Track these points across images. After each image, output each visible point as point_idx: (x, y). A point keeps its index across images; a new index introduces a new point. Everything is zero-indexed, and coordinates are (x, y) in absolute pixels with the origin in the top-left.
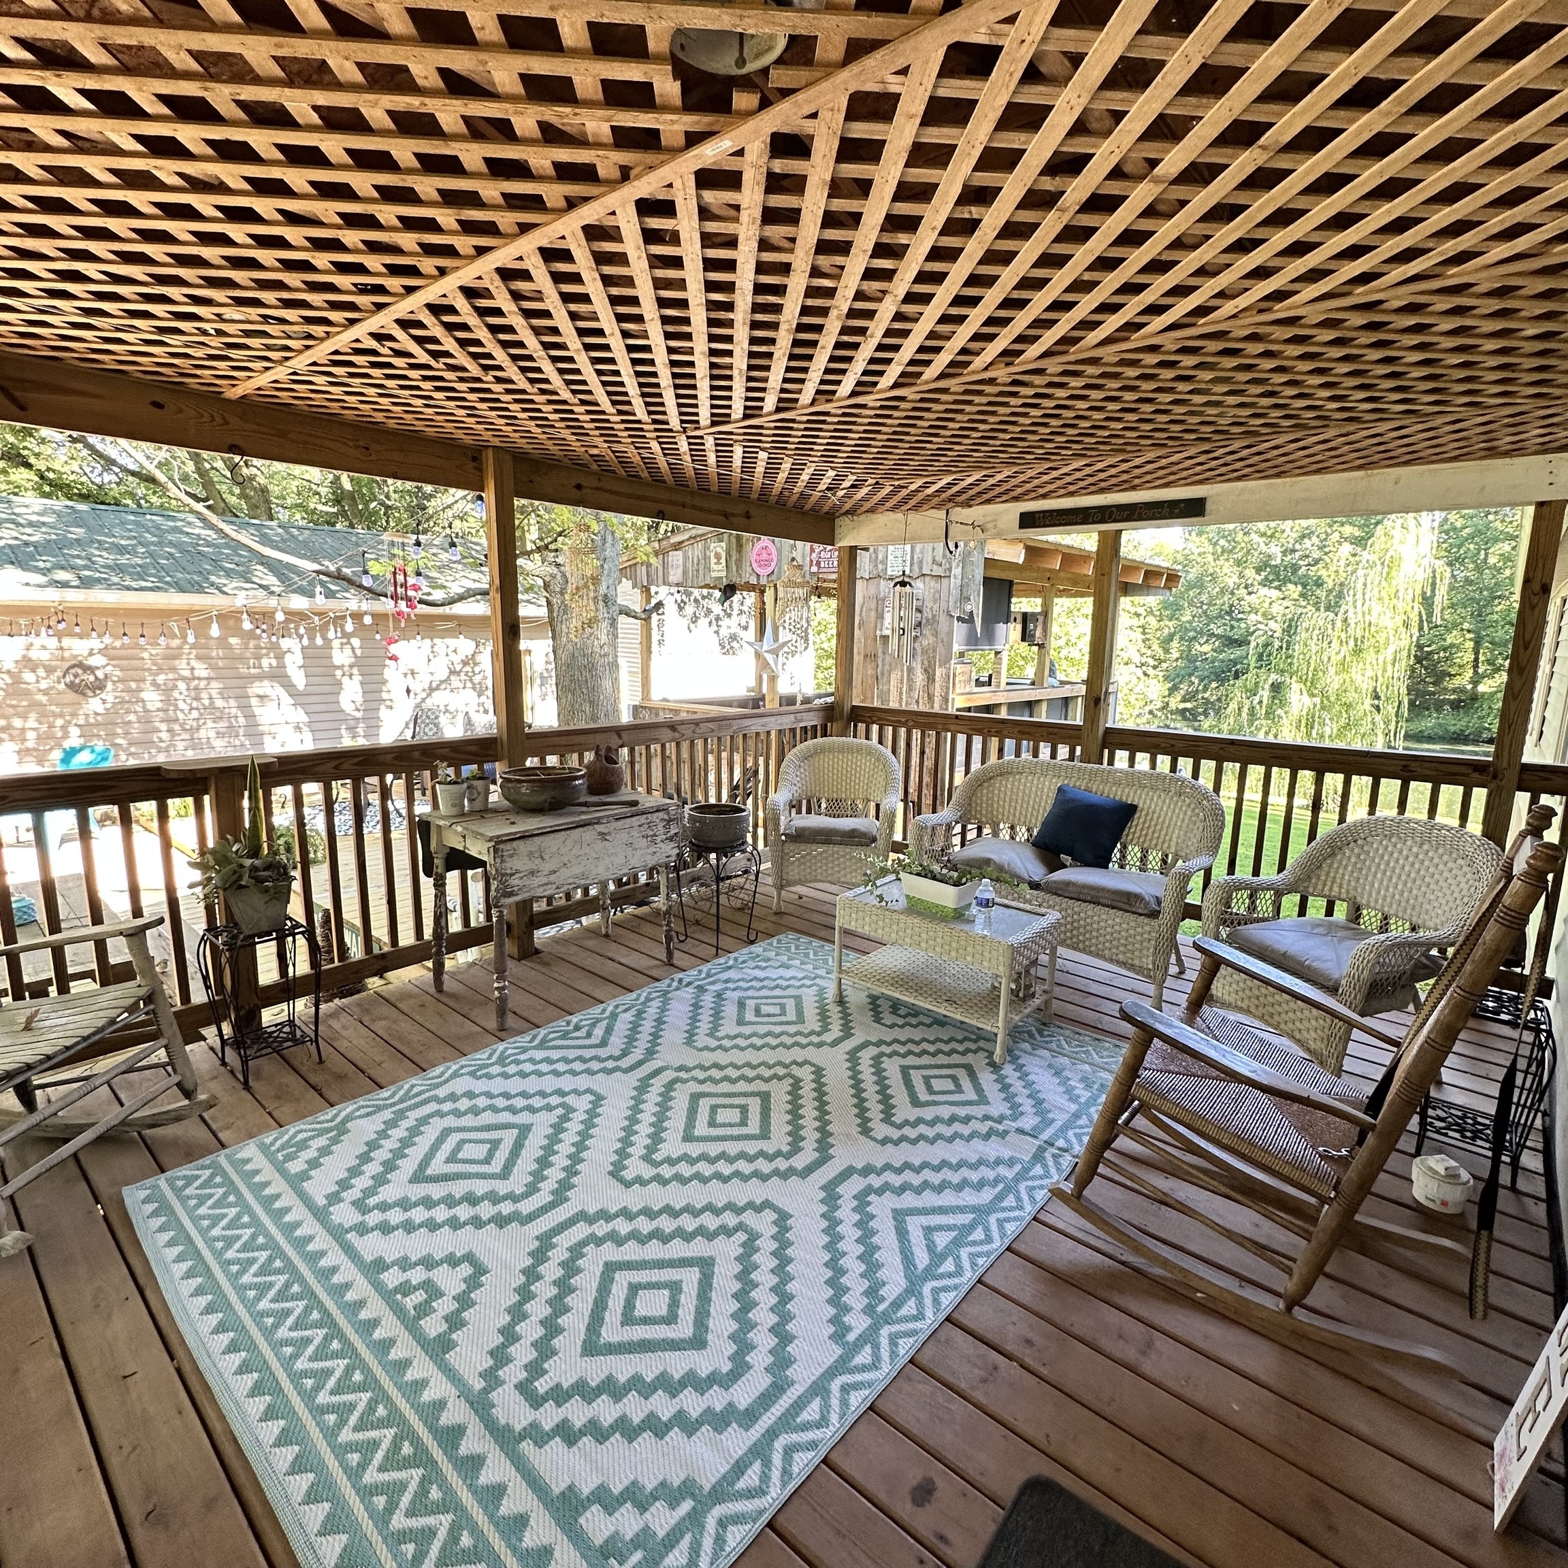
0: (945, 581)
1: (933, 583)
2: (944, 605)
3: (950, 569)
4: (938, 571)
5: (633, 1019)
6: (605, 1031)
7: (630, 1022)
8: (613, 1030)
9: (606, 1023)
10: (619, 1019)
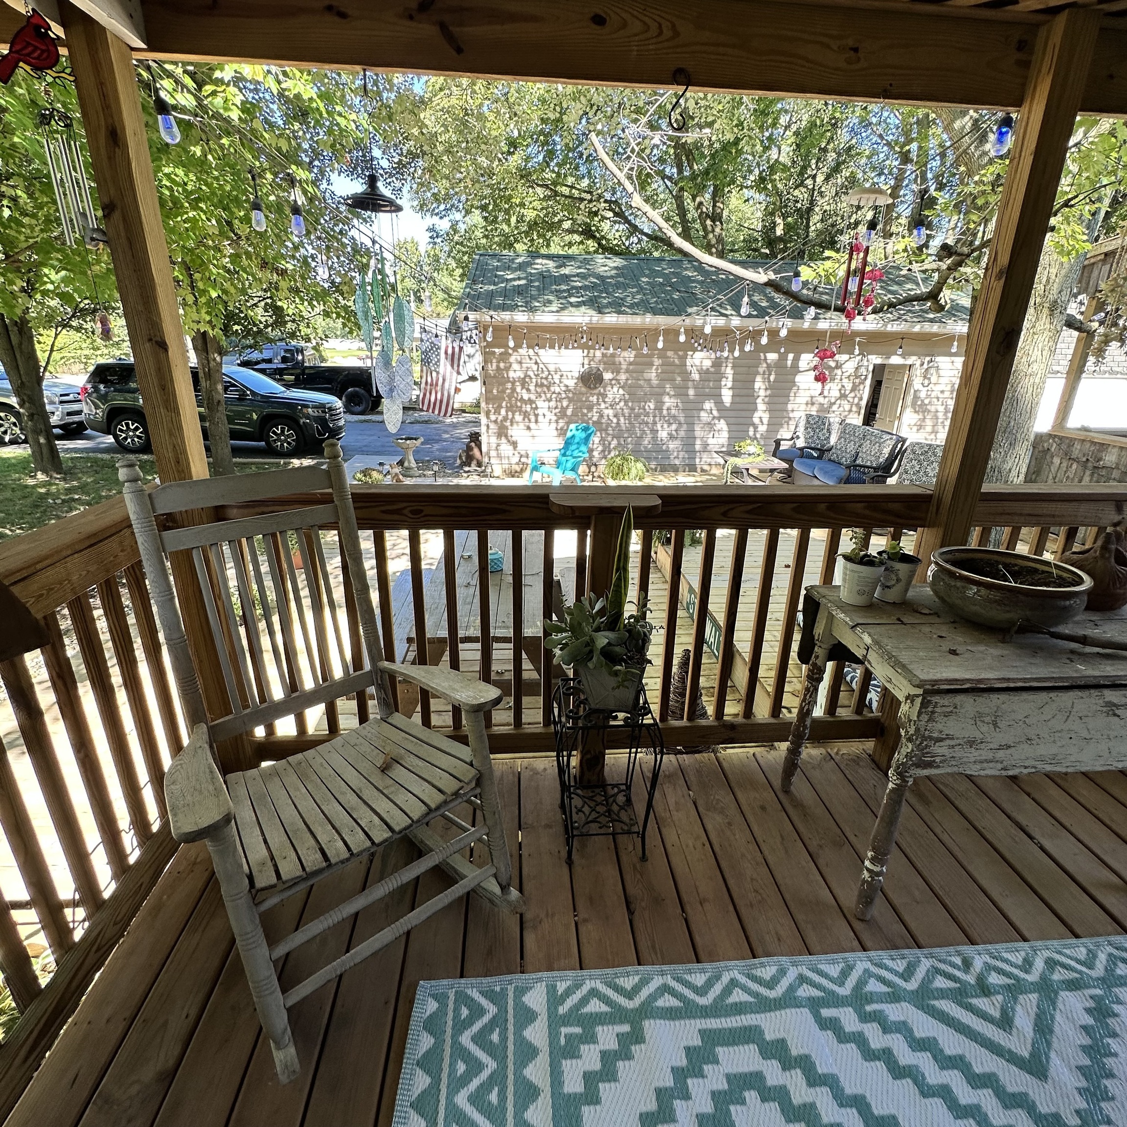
5: (1090, 1021)
6: (1036, 1025)
7: (1085, 1028)
8: (1051, 1031)
9: (1035, 1003)
10: (1060, 1005)
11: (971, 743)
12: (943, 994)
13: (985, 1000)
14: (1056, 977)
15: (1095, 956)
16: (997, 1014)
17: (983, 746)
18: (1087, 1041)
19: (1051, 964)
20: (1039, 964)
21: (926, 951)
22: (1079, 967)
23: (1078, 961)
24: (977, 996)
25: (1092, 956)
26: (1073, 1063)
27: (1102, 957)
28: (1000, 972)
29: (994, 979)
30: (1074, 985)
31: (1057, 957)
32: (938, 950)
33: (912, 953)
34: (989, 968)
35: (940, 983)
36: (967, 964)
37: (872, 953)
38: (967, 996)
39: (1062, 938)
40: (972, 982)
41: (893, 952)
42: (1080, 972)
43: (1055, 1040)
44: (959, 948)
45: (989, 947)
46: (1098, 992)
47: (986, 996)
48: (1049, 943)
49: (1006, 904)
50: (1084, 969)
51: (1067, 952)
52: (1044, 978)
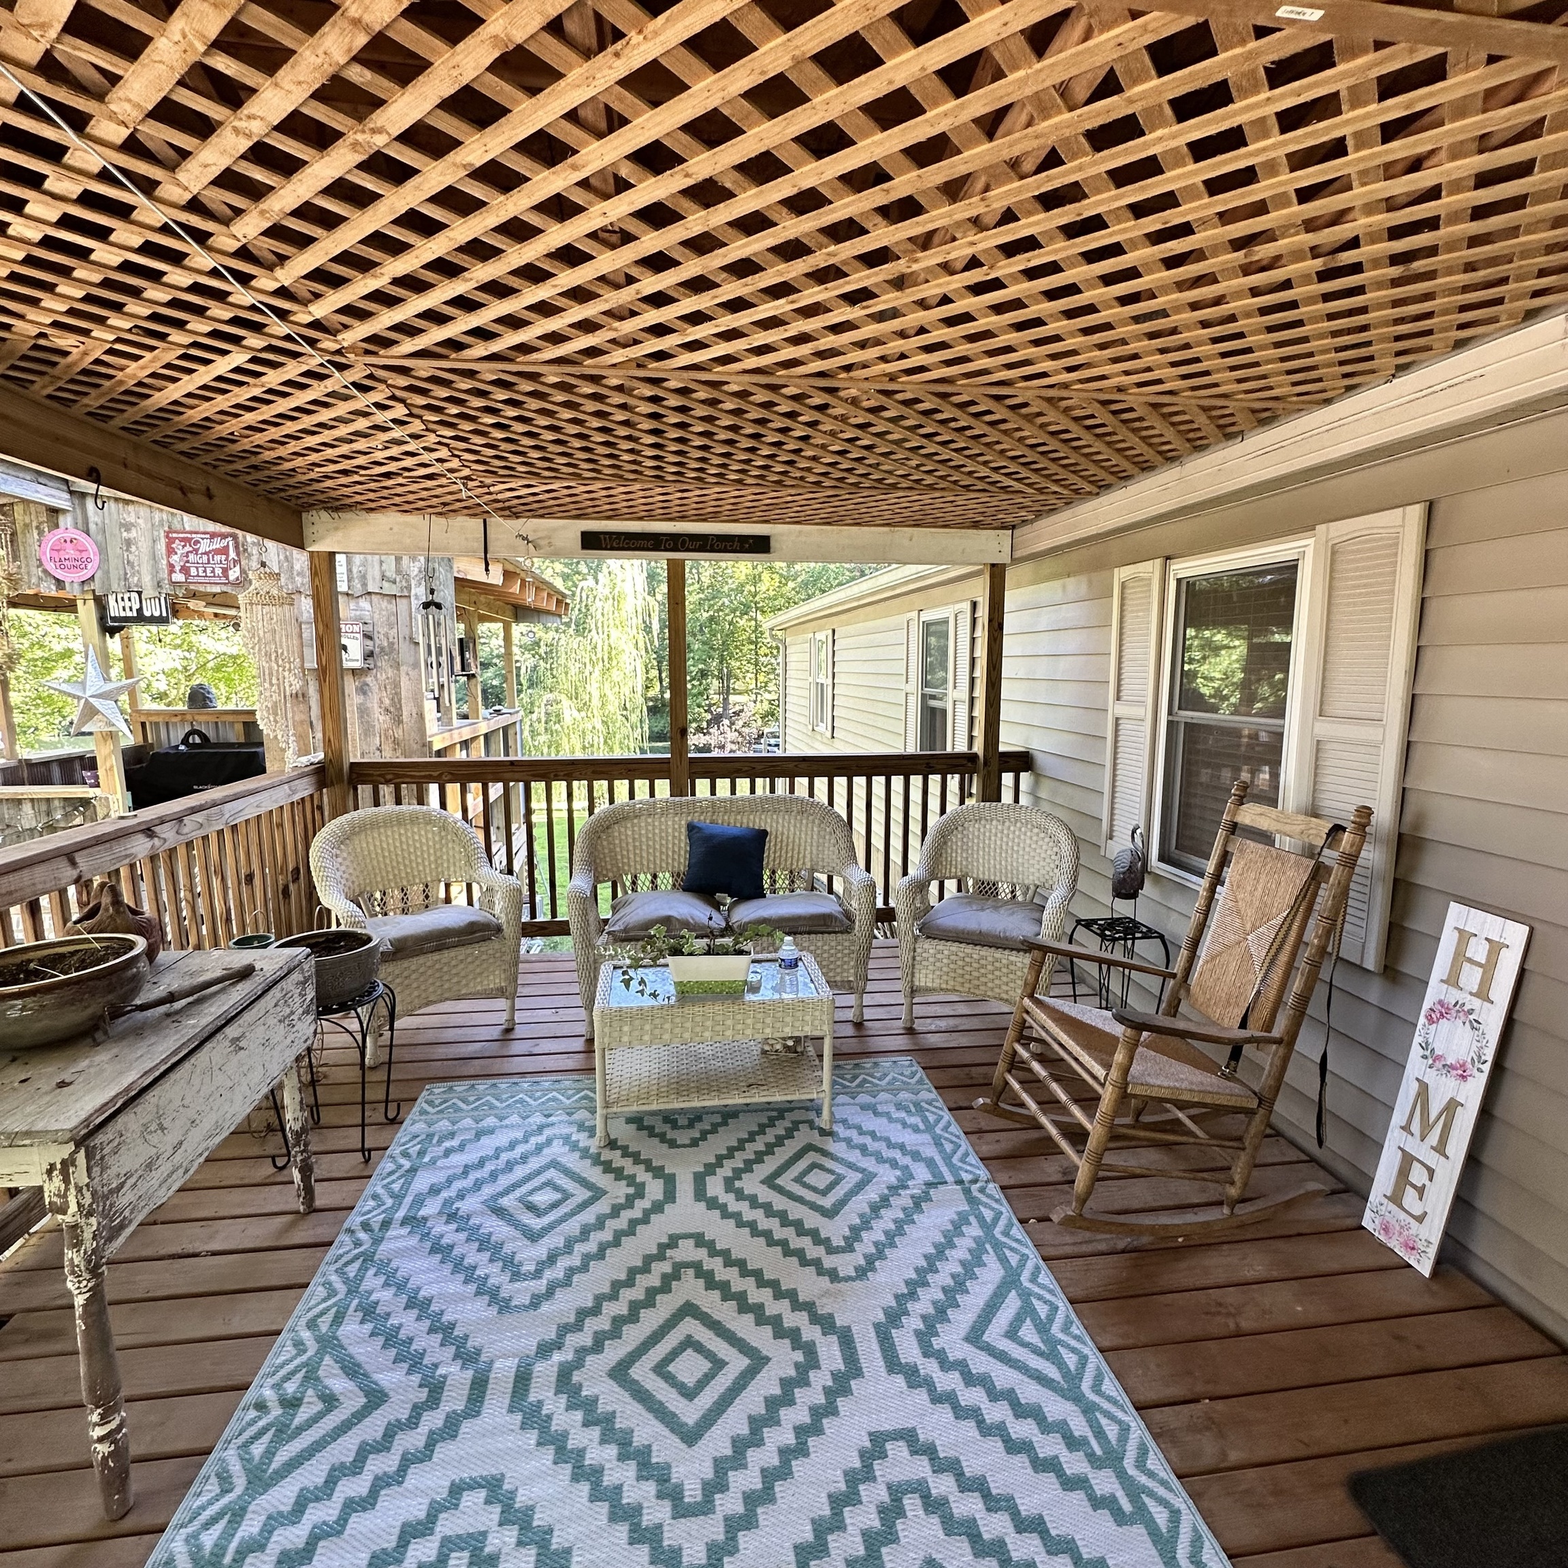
0: (403, 604)
1: (384, 604)
2: (404, 631)
3: (409, 588)
4: (389, 589)
5: (369, 1327)
6: (348, 1375)
7: (372, 1335)
8: (359, 1366)
9: (332, 1362)
10: (345, 1342)
11: (149, 1166)
12: (270, 1454)
13: (302, 1409)
14: (324, 1328)
15: (330, 1284)
16: (320, 1406)
17: (159, 1162)
18: (381, 1339)
19: (312, 1325)
20: (306, 1335)
21: (219, 1446)
22: (329, 1303)
23: (324, 1300)
24: (294, 1416)
25: (328, 1284)
26: (390, 1364)
27: (334, 1278)
28: (287, 1378)
29: (291, 1388)
30: (338, 1320)
31: (310, 1315)
32: (228, 1430)
33: (210, 1466)
34: (277, 1386)
35: (258, 1449)
36: (261, 1406)
37: (174, 1520)
38: (288, 1426)
39: (298, 1299)
40: (280, 1411)
41: (192, 1490)
42: (335, 1305)
43: (366, 1367)
44: (242, 1405)
45: (261, 1372)
46: (356, 1302)
47: (299, 1406)
48: (296, 1313)
49: (237, 1327)
50: (333, 1300)
51: (313, 1302)
52: (319, 1339)
